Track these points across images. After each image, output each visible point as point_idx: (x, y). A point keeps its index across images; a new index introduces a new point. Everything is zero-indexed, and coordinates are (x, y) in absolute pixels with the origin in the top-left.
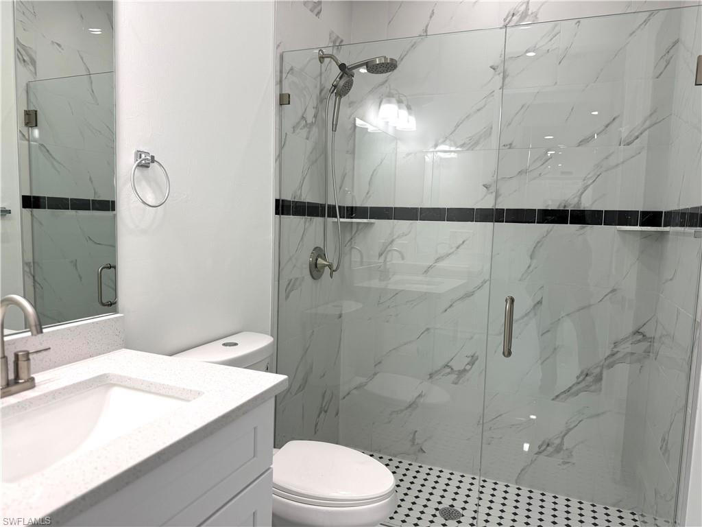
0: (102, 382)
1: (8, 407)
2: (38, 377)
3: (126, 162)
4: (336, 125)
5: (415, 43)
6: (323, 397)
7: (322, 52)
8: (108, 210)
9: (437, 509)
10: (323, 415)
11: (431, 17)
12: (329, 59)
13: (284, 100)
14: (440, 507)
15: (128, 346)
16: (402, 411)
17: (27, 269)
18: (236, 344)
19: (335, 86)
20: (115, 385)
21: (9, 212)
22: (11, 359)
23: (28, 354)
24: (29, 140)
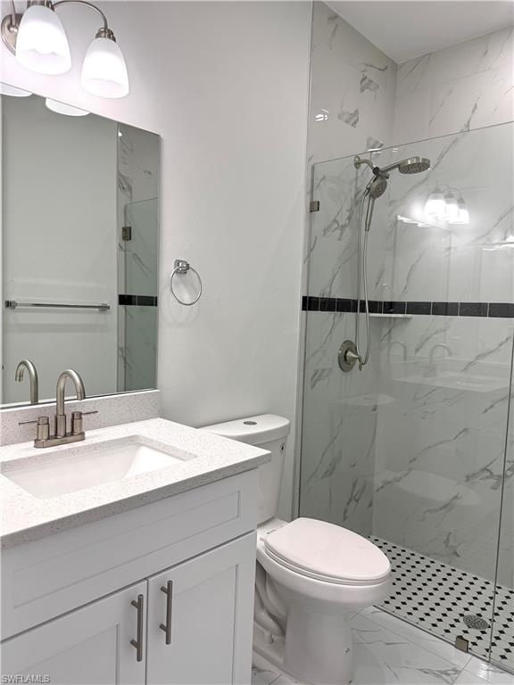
0: (134, 441)
1: (62, 451)
2: (87, 434)
3: (167, 269)
4: (369, 224)
5: (456, 139)
6: (354, 485)
7: (359, 158)
8: (152, 305)
9: (461, 615)
10: (353, 503)
11: (473, 111)
12: (366, 164)
13: (314, 207)
14: (466, 613)
15: (163, 416)
16: (436, 511)
17: (120, 353)
18: (255, 423)
19: (369, 189)
20: (142, 445)
21: (109, 307)
22: (69, 418)
23: (81, 414)
24: (125, 251)
